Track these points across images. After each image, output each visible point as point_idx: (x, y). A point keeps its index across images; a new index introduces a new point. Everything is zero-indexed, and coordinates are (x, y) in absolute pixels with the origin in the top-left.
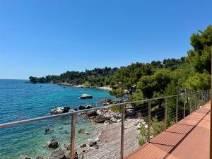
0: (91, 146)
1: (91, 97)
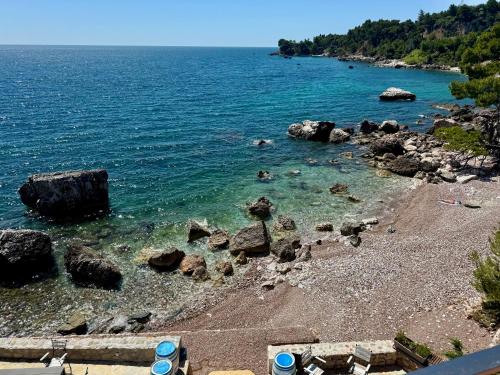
0: (344, 233)
1: (413, 98)
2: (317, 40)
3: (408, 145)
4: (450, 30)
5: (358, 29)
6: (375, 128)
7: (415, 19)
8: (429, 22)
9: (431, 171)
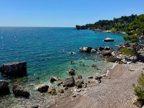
0: (96, 79)
1: (113, 41)
2: (86, 25)
3: (113, 53)
4: (122, 22)
5: (97, 22)
6: (103, 49)
7: (112, 20)
8: (116, 20)
9: (120, 61)
